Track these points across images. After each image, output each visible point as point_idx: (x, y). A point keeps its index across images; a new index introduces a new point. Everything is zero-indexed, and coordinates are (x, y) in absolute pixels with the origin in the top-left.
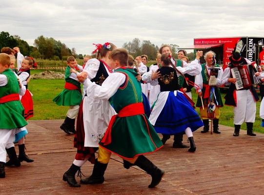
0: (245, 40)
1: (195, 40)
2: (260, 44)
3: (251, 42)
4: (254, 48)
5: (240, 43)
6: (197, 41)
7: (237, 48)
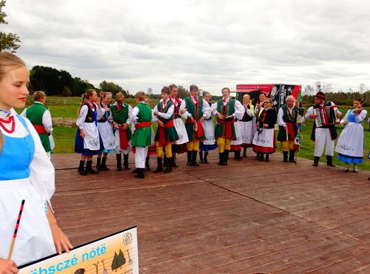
0: (278, 86)
1: (238, 86)
2: (289, 90)
3: (283, 88)
4: (285, 92)
5: (275, 89)
6: (239, 87)
7: (272, 92)
